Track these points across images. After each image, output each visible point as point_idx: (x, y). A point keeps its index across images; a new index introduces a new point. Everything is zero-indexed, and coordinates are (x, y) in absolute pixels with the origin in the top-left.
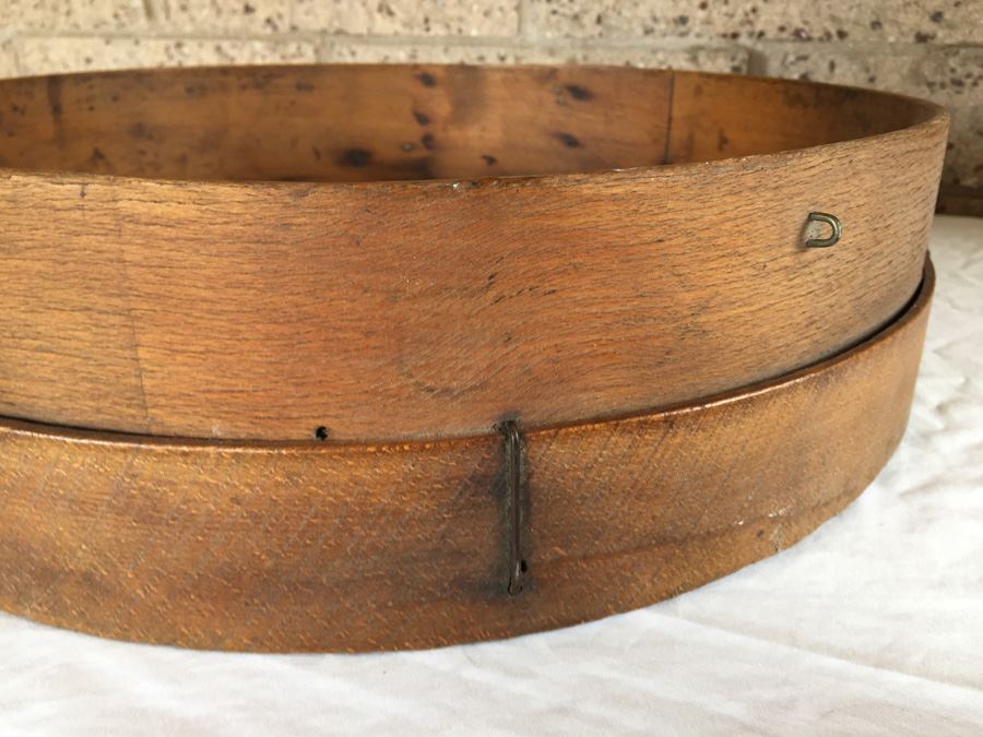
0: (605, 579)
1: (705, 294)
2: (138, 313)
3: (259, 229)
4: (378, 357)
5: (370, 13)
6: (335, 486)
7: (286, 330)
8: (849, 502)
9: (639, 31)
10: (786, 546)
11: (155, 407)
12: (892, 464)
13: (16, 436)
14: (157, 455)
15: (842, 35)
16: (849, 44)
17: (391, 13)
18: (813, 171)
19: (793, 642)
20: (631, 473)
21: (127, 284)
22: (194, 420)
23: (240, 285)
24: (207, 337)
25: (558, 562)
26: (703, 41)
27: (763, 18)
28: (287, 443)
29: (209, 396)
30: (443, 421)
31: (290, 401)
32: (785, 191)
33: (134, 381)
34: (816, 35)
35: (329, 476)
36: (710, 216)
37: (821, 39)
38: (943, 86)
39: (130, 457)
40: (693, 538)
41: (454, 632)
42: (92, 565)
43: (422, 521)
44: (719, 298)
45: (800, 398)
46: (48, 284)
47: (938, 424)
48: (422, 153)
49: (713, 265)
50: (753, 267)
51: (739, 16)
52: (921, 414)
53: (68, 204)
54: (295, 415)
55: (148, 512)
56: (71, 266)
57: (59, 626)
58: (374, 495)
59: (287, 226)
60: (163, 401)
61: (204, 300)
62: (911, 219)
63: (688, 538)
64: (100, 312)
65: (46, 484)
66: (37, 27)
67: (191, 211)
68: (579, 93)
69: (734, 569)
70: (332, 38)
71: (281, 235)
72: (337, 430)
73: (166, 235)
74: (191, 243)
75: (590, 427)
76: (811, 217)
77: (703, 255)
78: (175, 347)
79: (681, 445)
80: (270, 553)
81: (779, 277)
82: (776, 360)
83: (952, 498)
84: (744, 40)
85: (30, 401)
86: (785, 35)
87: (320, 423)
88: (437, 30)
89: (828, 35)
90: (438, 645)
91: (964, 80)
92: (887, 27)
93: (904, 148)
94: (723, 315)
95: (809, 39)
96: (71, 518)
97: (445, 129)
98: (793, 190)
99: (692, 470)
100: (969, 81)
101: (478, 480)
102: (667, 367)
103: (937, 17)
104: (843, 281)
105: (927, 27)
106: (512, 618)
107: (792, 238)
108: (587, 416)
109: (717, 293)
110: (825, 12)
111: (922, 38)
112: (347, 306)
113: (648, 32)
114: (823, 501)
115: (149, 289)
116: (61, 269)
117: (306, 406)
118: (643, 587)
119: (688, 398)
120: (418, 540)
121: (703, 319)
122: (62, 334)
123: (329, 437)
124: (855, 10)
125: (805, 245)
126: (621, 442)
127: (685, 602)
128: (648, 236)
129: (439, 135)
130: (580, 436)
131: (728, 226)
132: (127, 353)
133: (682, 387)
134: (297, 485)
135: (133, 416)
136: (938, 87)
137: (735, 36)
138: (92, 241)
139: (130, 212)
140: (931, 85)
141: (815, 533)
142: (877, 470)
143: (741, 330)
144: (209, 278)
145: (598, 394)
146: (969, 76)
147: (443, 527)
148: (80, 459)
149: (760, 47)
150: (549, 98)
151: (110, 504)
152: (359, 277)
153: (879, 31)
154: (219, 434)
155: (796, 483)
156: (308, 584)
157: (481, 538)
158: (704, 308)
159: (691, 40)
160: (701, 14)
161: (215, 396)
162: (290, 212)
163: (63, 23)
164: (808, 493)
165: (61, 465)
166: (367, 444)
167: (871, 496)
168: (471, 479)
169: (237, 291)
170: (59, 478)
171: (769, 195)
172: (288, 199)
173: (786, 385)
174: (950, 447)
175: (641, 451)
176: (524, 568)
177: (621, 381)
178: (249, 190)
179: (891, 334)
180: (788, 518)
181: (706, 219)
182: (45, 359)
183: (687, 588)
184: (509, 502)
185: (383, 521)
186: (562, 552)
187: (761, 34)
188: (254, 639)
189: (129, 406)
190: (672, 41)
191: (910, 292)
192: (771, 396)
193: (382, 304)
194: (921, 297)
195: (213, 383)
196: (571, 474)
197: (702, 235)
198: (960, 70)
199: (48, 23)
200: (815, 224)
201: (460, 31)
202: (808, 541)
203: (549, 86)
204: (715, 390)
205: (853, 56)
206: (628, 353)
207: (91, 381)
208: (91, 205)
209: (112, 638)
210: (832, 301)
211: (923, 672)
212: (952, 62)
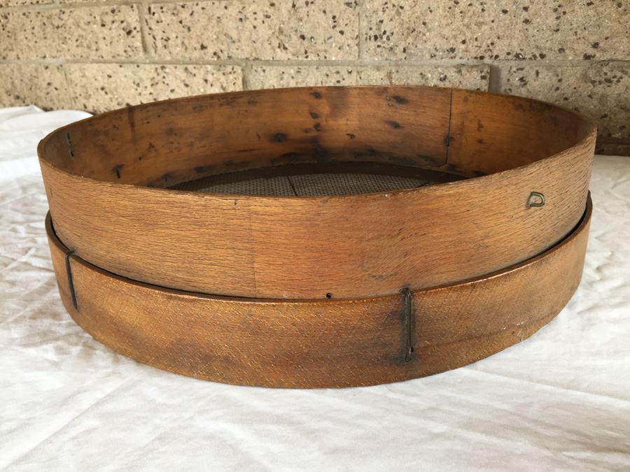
0: (446, 355)
1: (487, 231)
2: (256, 250)
3: (308, 215)
4: (354, 264)
5: (273, 49)
6: (335, 317)
7: (317, 255)
8: (553, 317)
9: (428, 56)
10: (525, 338)
11: (260, 286)
12: (574, 298)
13: (200, 300)
14: (262, 306)
15: (542, 56)
16: (546, 61)
17: (285, 48)
18: (532, 175)
19: (530, 379)
20: (457, 308)
21: (252, 238)
22: (276, 292)
23: (299, 237)
24: (284, 258)
25: (427, 347)
26: (464, 61)
27: (497, 48)
28: (315, 300)
29: (283, 282)
30: (379, 289)
31: (316, 283)
32: (520, 184)
33: (251, 276)
34: (528, 57)
35: (332, 314)
36: (489, 198)
37: (531, 58)
38: (600, 83)
39: (250, 308)
40: (484, 336)
41: (382, 378)
42: (229, 353)
43: (370, 331)
44: (493, 232)
45: (529, 271)
46: (217, 238)
47: (597, 277)
48: (314, 133)
49: (490, 218)
50: (508, 217)
51: (484, 47)
52: (588, 273)
53: (230, 207)
54: (318, 288)
55: (256, 330)
56: (228, 232)
57: (210, 380)
58: (350, 321)
59: (319, 215)
60: (263, 284)
61: (284, 244)
62: (578, 186)
63: (483, 335)
64: (239, 249)
65: (212, 320)
66: (78, 57)
67: (281, 210)
68: (400, 100)
69: (502, 349)
70: (252, 62)
71: (316, 218)
72: (336, 295)
73: (269, 219)
74: (280, 222)
75: (440, 289)
76: (532, 194)
77: (486, 215)
78: (271, 263)
79: (478, 296)
80: (306, 346)
81: (519, 220)
82: (518, 255)
83: (602, 314)
84: (487, 60)
85: (203, 285)
86: (510, 57)
87: (328, 291)
88: (312, 57)
89: (535, 57)
90: (376, 384)
91: (612, 79)
92: (567, 51)
93: (573, 156)
94: (495, 239)
95: (524, 59)
96: (221, 333)
97: (326, 121)
98: (524, 184)
99: (483, 306)
100: (615, 80)
101: (394, 313)
102: (472, 262)
103: (596, 45)
104: (547, 219)
105: (590, 51)
106: (407, 372)
107: (524, 203)
108: (438, 284)
109: (492, 230)
110: (532, 43)
111: (587, 57)
112: (342, 244)
113: (432, 56)
114: (541, 317)
115: (261, 240)
116: (223, 232)
117: (324, 285)
118: (462, 358)
119: (481, 274)
120: (368, 339)
121: (486, 241)
122: (221, 258)
123: (332, 297)
124: (549, 42)
125: (529, 206)
126: (453, 295)
127: (481, 364)
128: (463, 209)
129: (324, 123)
130: (436, 293)
131: (497, 201)
132: (249, 265)
133: (478, 271)
134: (319, 317)
135: (250, 291)
136: (597, 83)
137: (482, 58)
138: (238, 222)
139: (255, 210)
140: (593, 82)
141: (538, 332)
142: (567, 302)
143: (503, 244)
144: (286, 235)
145: (443, 275)
146: (615, 77)
147: (379, 333)
148: (228, 309)
149: (496, 63)
150: (384, 103)
151: (239, 327)
152: (348, 233)
153: (563, 54)
154: (286, 297)
155: (529, 310)
156: (322, 358)
157: (394, 338)
158: (487, 236)
159: (457, 61)
160: (463, 46)
161: (285, 282)
162: (321, 208)
163: (94, 55)
164: (534, 314)
165: (219, 312)
166: (348, 300)
167: (564, 314)
168: (391, 313)
169: (298, 240)
170: (218, 317)
171: (514, 187)
172: (320, 204)
173: (523, 267)
174: (603, 289)
175: (461, 299)
176: (412, 351)
177: (452, 269)
178: (304, 201)
179: (570, 240)
180: (525, 326)
181: (487, 200)
182: (212, 268)
183: (481, 358)
184: (406, 322)
185: (354, 332)
186: (428, 343)
187: (497, 57)
188: (297, 383)
189: (248, 286)
190: (446, 61)
191: (580, 217)
192: (517, 272)
193: (356, 243)
194: (585, 219)
195: (285, 277)
196: (432, 309)
197: (486, 207)
198: (609, 74)
199: (84, 55)
200: (534, 197)
201: (325, 57)
202: (534, 336)
203: (384, 97)
204: (492, 271)
205: (549, 68)
206: (455, 257)
207: (232, 277)
208: (239, 208)
209: (234, 384)
210: (542, 228)
211: (588, 391)
212: (605, 69)
